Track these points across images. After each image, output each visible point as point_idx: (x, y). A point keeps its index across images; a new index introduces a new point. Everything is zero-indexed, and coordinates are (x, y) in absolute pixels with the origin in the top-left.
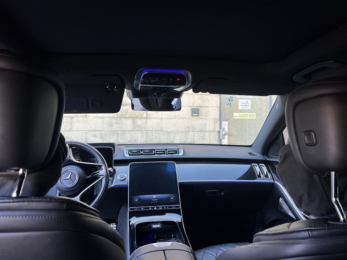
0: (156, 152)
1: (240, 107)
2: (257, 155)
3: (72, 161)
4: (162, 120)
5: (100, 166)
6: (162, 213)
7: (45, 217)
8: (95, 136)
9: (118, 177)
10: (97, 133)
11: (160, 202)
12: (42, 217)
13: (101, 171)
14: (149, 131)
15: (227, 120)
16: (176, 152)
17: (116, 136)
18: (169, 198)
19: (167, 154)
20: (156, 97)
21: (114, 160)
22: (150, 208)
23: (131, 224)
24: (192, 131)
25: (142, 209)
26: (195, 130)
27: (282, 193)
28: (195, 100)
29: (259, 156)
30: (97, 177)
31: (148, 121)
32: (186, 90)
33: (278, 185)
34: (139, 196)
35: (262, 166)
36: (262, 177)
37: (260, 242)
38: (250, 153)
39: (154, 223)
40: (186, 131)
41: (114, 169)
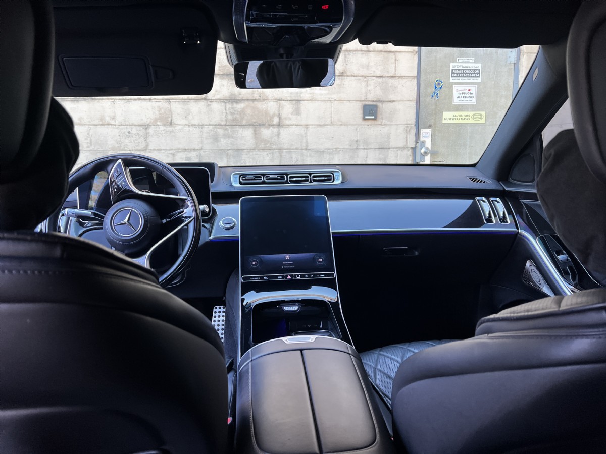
0: (291, 177)
1: (456, 101)
2: (486, 181)
3: (132, 191)
4: (307, 128)
5: (184, 200)
6: (303, 285)
7: (10, 272)
8: (189, 160)
9: (220, 223)
10: (193, 154)
11: (298, 267)
13: (186, 208)
14: (284, 151)
15: (430, 127)
16: (329, 178)
17: (225, 160)
18: (314, 260)
19: (311, 182)
20: (283, 58)
21: (212, 193)
22: (279, 278)
23: (245, 303)
24: (364, 149)
25: (265, 278)
26: (370, 147)
27: (532, 251)
28: (369, 88)
29: (489, 183)
30: (180, 221)
31: (282, 131)
33: (524, 236)
34: (259, 256)
35: (496, 201)
36: (494, 222)
37: (490, 335)
38: (474, 178)
39: (287, 304)
40: (352, 148)
41: (213, 208)
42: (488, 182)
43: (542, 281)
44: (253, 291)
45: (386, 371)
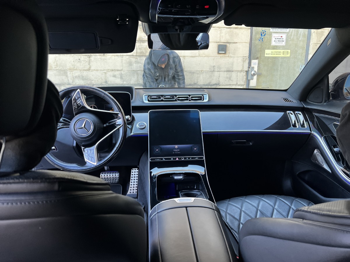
0: (178, 98)
1: (273, 43)
2: (293, 101)
3: (86, 108)
4: (184, 58)
5: (117, 114)
6: (184, 164)
7: (29, 203)
8: (114, 76)
9: (137, 125)
10: (117, 73)
11: (182, 153)
12: (25, 203)
15: (257, 58)
16: (201, 98)
17: (136, 77)
18: (192, 148)
19: (190, 101)
20: (177, 32)
21: (132, 107)
22: (171, 159)
23: (152, 175)
24: (218, 71)
25: (163, 159)
26: (221, 70)
27: (319, 144)
29: (295, 103)
30: (114, 126)
32: (216, 21)
33: (315, 136)
34: (160, 146)
35: (299, 114)
36: (298, 127)
38: (286, 99)
39: (176, 175)
40: (211, 70)
41: (133, 116)
42: (295, 102)
43: (323, 161)
44: (156, 168)
45: (232, 214)
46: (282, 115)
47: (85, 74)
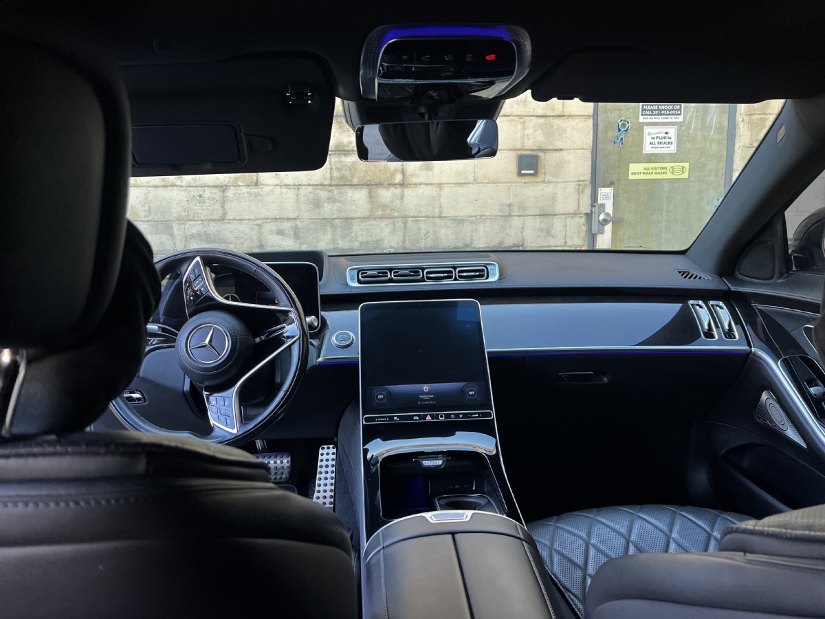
0: (428, 273)
1: (648, 149)
2: (703, 277)
4: (441, 188)
5: (286, 313)
6: (446, 429)
8: (280, 232)
9: (332, 338)
10: (286, 225)
11: (441, 402)
14: (410, 219)
15: (611, 184)
16: (481, 274)
17: (329, 232)
18: (462, 392)
19: (456, 279)
20: (423, 119)
21: (321, 295)
22: (415, 418)
23: (369, 456)
24: (520, 216)
25: (395, 418)
27: (772, 379)
28: (527, 132)
29: (708, 281)
30: (279, 341)
31: (407, 192)
33: (760, 357)
34: (386, 387)
35: (717, 306)
36: (717, 337)
38: (685, 272)
39: (426, 456)
40: (503, 214)
41: (322, 318)
42: (706, 278)
43: (786, 422)
44: (379, 439)
45: (566, 553)
46: (679, 308)
47: (213, 228)
